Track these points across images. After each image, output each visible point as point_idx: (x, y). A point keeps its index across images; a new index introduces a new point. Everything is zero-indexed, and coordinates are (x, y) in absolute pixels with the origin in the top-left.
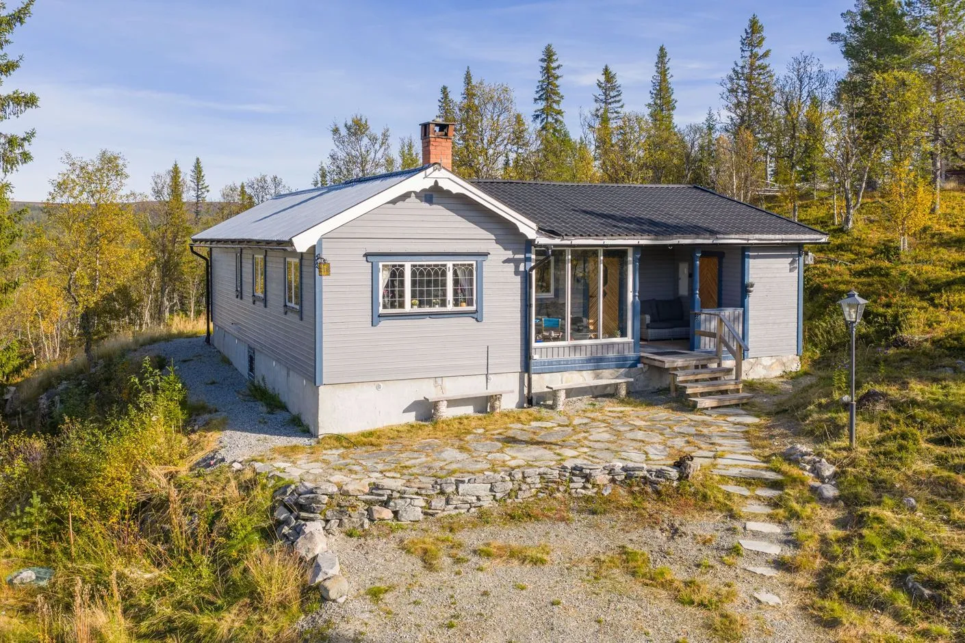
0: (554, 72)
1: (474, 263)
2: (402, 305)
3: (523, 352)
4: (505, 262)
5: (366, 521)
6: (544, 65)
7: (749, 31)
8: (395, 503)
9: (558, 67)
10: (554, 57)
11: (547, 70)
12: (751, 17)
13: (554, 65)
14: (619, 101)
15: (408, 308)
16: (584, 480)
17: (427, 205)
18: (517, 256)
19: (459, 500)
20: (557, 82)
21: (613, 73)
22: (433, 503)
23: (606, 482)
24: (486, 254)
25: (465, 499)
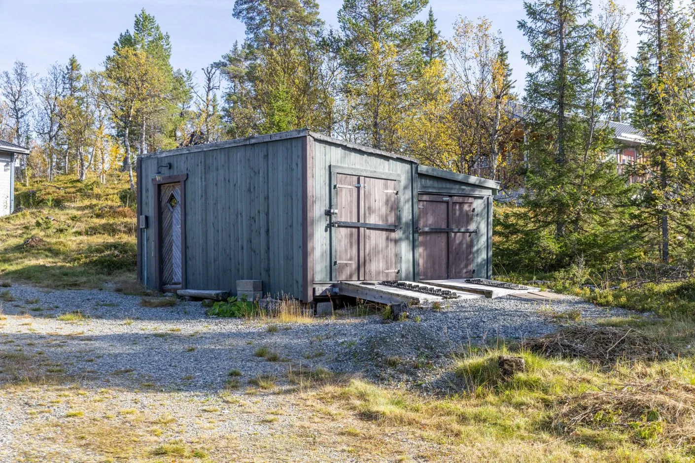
7: (70, 67)
12: (71, 56)
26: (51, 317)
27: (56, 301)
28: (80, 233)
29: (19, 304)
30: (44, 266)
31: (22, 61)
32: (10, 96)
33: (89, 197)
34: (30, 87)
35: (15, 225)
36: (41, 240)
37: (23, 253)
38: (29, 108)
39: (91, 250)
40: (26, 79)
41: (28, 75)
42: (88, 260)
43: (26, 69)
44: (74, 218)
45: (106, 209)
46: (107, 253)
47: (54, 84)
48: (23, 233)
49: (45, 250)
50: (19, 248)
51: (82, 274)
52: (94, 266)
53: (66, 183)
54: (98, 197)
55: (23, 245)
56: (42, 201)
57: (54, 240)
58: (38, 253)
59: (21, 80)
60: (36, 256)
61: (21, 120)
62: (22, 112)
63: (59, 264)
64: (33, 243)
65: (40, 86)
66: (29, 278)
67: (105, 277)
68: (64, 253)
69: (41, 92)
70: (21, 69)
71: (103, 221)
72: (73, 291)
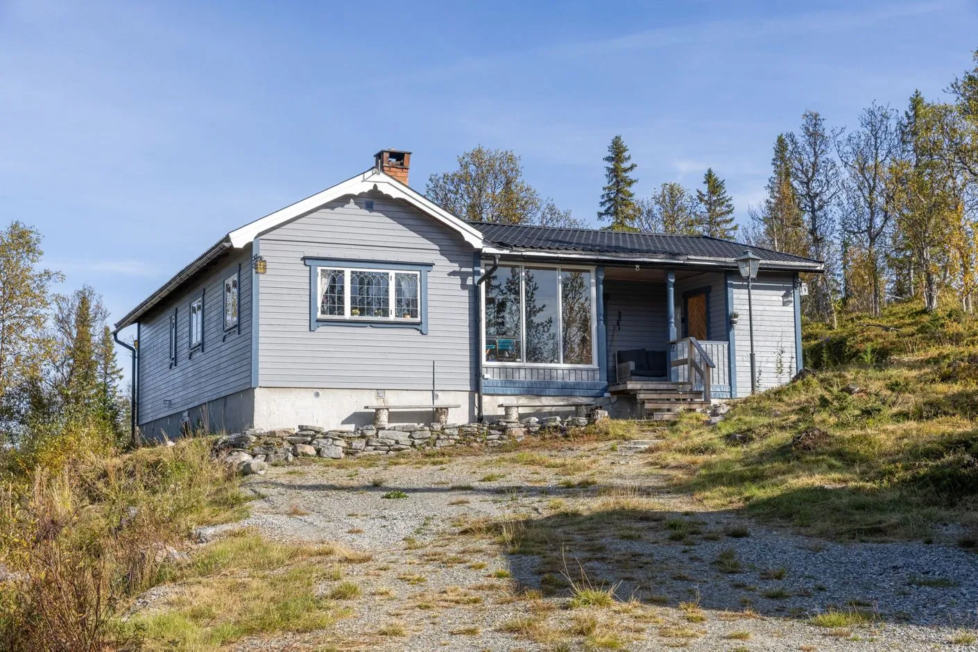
0: (624, 174)
1: (418, 273)
2: (341, 312)
3: (473, 369)
4: (450, 274)
5: (290, 455)
6: (611, 165)
7: (911, 114)
8: (318, 442)
9: (632, 168)
10: (626, 154)
11: (615, 173)
12: (912, 94)
13: (626, 165)
14: (731, 220)
15: (347, 315)
16: (501, 433)
17: (366, 212)
18: (463, 269)
19: (378, 441)
20: (631, 189)
21: (720, 180)
22: (354, 444)
23: (521, 434)
24: (431, 265)
25: (385, 441)
26: (799, 615)
27: (825, 572)
28: (905, 416)
29: (747, 581)
30: (822, 489)
31: (814, 111)
32: (800, 175)
33: (939, 341)
34: (832, 154)
35: (789, 405)
36: (825, 435)
37: (789, 462)
38: (832, 190)
39: (917, 454)
40: (824, 140)
41: (827, 133)
42: (909, 475)
43: (823, 122)
44: (893, 387)
45: (962, 364)
46: (949, 458)
47: (873, 143)
48: (799, 420)
49: (832, 454)
50: (783, 452)
51: (896, 504)
52: (920, 488)
53: (903, 318)
54: (956, 339)
55: (790, 446)
56: (856, 354)
57: (848, 434)
58: (817, 462)
59: (815, 143)
60: (810, 469)
61: (819, 213)
62: (821, 200)
63: (852, 484)
64: (809, 442)
65: (848, 149)
66: (789, 516)
67: (943, 513)
68: (863, 460)
69: (851, 159)
70: (815, 125)
71: (956, 388)
72: (869, 545)
